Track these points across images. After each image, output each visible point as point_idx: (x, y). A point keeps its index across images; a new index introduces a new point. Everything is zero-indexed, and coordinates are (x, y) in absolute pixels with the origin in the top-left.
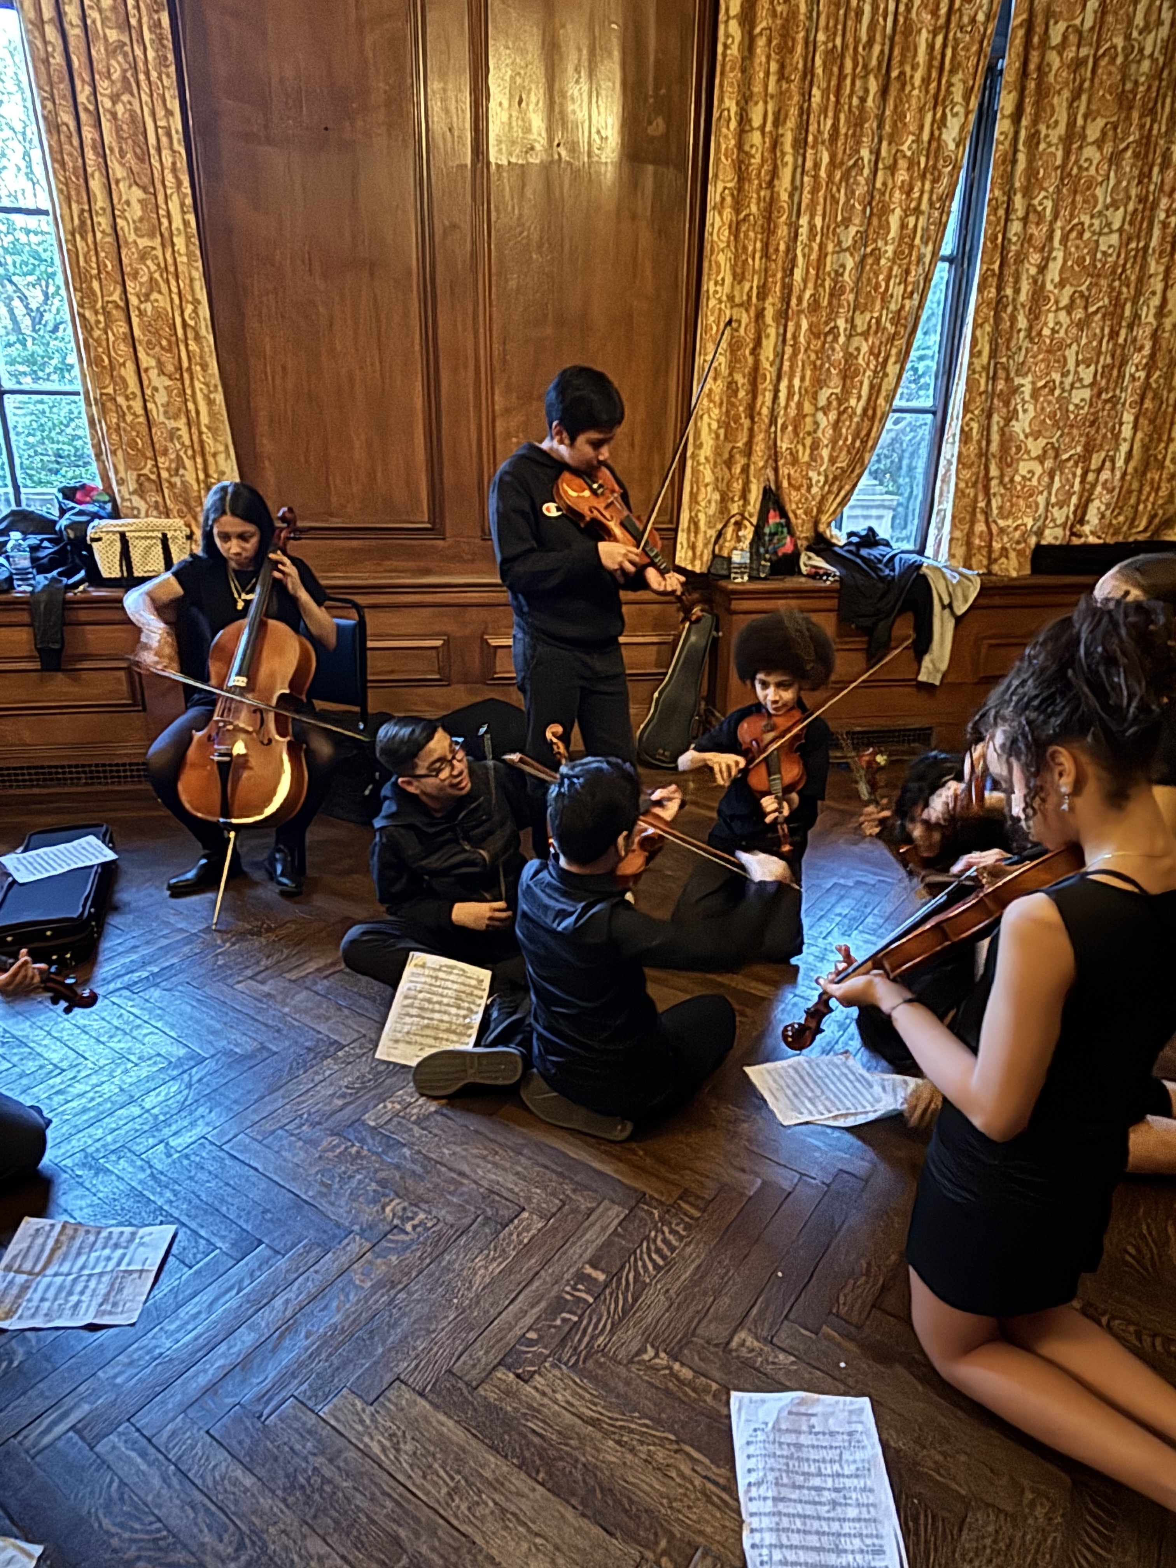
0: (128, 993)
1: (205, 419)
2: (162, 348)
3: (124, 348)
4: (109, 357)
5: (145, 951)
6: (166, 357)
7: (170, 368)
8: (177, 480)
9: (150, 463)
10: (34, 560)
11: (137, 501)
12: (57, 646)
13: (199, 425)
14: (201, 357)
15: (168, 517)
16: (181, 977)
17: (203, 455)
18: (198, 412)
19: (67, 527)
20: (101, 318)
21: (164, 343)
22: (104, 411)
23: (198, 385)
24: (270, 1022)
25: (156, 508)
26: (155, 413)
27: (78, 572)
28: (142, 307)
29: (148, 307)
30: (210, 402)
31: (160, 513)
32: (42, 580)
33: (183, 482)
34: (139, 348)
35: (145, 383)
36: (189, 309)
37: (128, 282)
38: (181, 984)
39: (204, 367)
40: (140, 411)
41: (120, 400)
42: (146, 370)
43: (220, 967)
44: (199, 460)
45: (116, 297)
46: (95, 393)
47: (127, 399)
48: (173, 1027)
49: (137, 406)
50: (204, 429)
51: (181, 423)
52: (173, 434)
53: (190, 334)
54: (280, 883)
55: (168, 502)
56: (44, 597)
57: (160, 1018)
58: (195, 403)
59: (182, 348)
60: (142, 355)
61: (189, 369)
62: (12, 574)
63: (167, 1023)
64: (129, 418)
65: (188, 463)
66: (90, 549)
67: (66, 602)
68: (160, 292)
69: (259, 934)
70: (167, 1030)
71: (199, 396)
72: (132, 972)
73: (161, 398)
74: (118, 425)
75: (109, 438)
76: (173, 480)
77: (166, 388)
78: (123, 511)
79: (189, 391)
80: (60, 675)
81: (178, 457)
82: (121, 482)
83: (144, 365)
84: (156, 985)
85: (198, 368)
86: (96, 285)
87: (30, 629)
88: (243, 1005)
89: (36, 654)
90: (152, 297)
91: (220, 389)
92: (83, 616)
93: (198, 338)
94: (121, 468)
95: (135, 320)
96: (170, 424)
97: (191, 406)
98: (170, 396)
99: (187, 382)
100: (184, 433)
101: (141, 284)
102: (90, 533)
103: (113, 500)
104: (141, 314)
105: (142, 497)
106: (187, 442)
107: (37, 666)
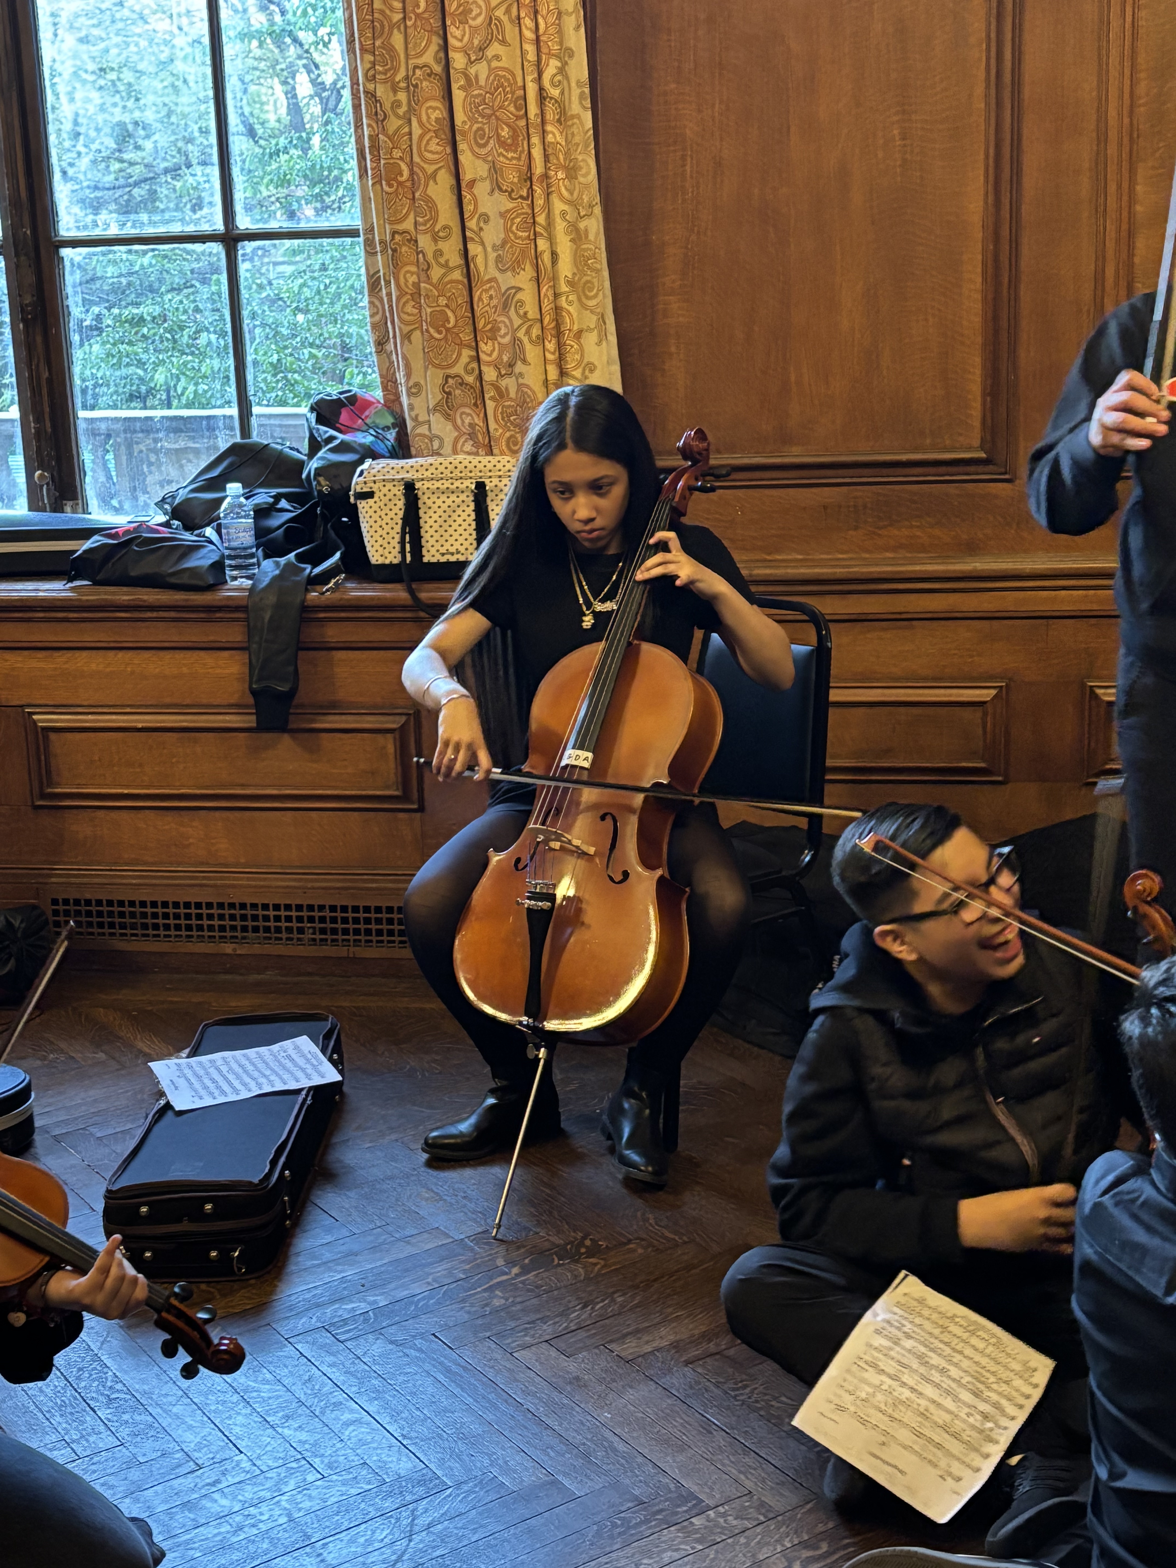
0: (329, 1339)
1: (565, 268)
2: (502, 143)
3: (436, 147)
4: (411, 165)
5: (368, 1264)
6: (509, 160)
7: (512, 177)
8: (509, 383)
9: (467, 353)
10: (261, 533)
11: (440, 426)
12: (283, 688)
13: (554, 278)
14: (567, 154)
15: (491, 453)
16: (427, 1323)
17: (559, 334)
18: (554, 256)
19: (319, 472)
20: (402, 96)
21: (505, 132)
22: (395, 262)
23: (558, 206)
24: (571, 1435)
25: (472, 436)
26: (480, 260)
27: (332, 555)
28: (472, 71)
29: (481, 70)
30: (578, 236)
31: (476, 445)
32: (269, 568)
33: (520, 386)
34: (462, 146)
35: (468, 208)
36: (551, 68)
37: (452, 30)
38: (422, 1335)
39: (572, 172)
40: (456, 260)
41: (424, 241)
42: (472, 183)
43: (496, 1311)
44: (551, 346)
45: (429, 58)
46: (383, 231)
47: (435, 238)
48: (395, 1416)
49: (451, 249)
50: (564, 288)
51: (524, 278)
52: (507, 301)
53: (551, 114)
54: (624, 1161)
55: (492, 425)
56: (272, 599)
57: (378, 1395)
58: (551, 239)
59: (535, 140)
60: (466, 158)
61: (546, 176)
62: (223, 557)
63: (386, 1406)
64: (436, 273)
65: (532, 352)
66: (353, 513)
67: (305, 608)
68: (503, 42)
69: (575, 1258)
70: (385, 1420)
71: (560, 226)
72: (341, 1300)
73: (493, 234)
74: (417, 285)
75: (402, 311)
76: (503, 383)
77: (502, 215)
78: (416, 443)
79: (541, 219)
80: (286, 738)
81: (516, 342)
82: (415, 390)
83: (467, 176)
84: (378, 1332)
85: (561, 175)
86: (397, 40)
87: (244, 657)
88: (526, 1392)
89: (251, 700)
90: (490, 53)
91: (598, 210)
92: (333, 633)
93: (563, 119)
94: (418, 365)
95: (458, 96)
96: (507, 280)
97: (542, 244)
98: (507, 230)
99: (540, 202)
100: (528, 296)
101: (474, 30)
102: (357, 483)
103: (400, 424)
104: (470, 82)
105: (447, 417)
106: (533, 313)
107: (251, 721)
